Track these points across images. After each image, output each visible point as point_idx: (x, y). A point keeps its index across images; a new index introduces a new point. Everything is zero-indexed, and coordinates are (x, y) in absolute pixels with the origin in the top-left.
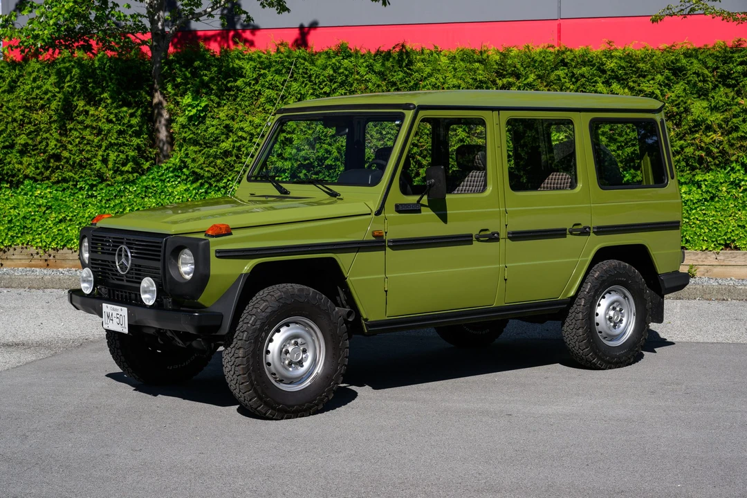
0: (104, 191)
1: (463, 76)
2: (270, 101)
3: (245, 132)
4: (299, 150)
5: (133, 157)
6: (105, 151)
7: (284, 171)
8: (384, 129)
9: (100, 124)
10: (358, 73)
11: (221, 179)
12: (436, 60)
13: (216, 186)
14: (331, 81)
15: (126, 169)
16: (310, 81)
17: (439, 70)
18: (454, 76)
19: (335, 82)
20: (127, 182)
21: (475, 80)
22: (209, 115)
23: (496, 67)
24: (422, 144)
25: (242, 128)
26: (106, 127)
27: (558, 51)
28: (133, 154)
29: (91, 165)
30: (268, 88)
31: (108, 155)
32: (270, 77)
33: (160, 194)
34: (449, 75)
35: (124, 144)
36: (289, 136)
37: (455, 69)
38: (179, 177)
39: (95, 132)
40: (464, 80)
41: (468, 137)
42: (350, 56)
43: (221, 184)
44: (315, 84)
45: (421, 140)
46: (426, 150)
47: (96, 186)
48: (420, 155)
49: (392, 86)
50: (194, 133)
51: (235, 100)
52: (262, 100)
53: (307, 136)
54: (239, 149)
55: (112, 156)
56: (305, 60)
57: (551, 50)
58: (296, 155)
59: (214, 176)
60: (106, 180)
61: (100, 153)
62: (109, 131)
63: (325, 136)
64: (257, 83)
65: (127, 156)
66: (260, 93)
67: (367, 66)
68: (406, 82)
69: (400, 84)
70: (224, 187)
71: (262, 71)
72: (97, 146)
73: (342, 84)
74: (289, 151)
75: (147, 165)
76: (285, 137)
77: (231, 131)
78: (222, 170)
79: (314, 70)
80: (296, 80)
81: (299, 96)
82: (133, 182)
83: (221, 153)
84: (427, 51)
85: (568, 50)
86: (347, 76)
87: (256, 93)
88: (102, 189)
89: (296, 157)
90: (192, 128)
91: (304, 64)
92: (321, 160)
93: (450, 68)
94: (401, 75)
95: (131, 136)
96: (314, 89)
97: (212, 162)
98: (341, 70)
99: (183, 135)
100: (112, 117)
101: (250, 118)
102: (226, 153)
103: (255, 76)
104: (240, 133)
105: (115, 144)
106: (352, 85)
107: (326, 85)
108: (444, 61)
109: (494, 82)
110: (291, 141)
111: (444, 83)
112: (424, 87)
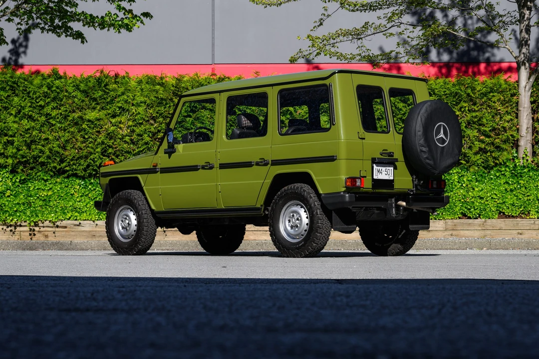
1: (148, 95)
4: (18, 150)
7: (5, 167)
8: (86, 134)
10: (67, 91)
12: (127, 83)
14: (45, 97)
16: (29, 97)
17: (130, 90)
18: (141, 95)
19: (48, 98)
21: (157, 98)
23: (172, 88)
24: (116, 146)
27: (219, 78)
34: (139, 94)
36: (10, 139)
37: (142, 90)
40: (149, 98)
41: (151, 141)
42: (61, 78)
44: (33, 99)
45: (115, 143)
46: (119, 150)
48: (114, 154)
49: (93, 101)
53: (25, 139)
56: (25, 80)
57: (215, 78)
58: (16, 153)
63: (40, 139)
67: (74, 86)
68: (104, 99)
69: (100, 100)
73: (54, 99)
74: (11, 150)
76: (7, 139)
79: (32, 88)
80: (17, 95)
81: (20, 108)
84: (120, 76)
85: (227, 78)
86: (58, 93)
89: (16, 156)
91: (24, 83)
92: (35, 158)
93: (138, 89)
94: (100, 93)
96: (32, 103)
98: (54, 89)
106: (62, 100)
107: (41, 100)
108: (133, 83)
109: (171, 100)
110: (12, 143)
111: (134, 100)
112: (118, 102)
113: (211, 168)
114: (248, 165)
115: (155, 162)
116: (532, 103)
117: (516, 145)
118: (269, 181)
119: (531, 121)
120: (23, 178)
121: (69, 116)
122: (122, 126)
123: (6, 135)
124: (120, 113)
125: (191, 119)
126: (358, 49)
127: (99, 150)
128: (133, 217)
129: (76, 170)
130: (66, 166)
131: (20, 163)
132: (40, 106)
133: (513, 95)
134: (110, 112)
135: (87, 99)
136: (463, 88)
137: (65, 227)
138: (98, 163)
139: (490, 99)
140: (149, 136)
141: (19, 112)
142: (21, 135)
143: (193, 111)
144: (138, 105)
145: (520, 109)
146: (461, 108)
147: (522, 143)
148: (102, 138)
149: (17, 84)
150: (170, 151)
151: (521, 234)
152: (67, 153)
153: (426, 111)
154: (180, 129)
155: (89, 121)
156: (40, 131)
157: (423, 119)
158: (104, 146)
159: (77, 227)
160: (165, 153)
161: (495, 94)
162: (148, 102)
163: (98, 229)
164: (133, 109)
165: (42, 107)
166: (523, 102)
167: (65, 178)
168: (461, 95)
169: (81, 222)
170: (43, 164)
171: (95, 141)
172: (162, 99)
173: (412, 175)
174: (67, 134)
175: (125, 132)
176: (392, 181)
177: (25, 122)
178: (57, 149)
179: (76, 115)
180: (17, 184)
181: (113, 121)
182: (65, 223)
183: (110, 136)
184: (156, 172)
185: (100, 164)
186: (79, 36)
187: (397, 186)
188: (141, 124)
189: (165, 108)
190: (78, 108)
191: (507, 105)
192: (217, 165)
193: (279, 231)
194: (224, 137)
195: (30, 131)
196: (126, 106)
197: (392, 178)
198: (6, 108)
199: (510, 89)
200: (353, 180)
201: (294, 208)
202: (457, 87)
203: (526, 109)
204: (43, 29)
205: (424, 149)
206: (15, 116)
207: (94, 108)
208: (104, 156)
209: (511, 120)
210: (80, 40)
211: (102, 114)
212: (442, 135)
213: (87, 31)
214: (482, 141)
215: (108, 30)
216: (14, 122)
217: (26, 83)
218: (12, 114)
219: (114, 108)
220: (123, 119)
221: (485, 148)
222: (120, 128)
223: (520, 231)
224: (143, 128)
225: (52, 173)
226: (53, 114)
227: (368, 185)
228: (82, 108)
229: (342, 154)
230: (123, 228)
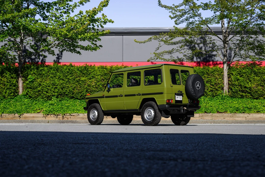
0: (5, 101)
1: (101, 72)
2: (52, 77)
3: (44, 85)
4: (59, 90)
5: (13, 92)
6: (6, 90)
7: (55, 96)
8: (81, 85)
9: (5, 83)
10: (75, 71)
11: (37, 98)
12: (94, 68)
13: (36, 100)
14: (68, 73)
15: (11, 95)
16: (62, 73)
17: (95, 71)
19: (69, 73)
20: (11, 98)
21: (104, 73)
22: (35, 81)
23: (109, 70)
25: (44, 84)
26: (7, 84)
27: (125, 66)
28: (14, 91)
29: (2, 94)
30: (51, 74)
31: (6, 91)
32: (52, 72)
33: (20, 102)
34: (98, 72)
35: (11, 88)
36: (56, 86)
37: (99, 70)
38: (25, 97)
39: (3, 85)
42: (73, 66)
43: (37, 99)
44: (64, 73)
45: (90, 88)
46: (92, 90)
47: (3, 99)
48: (90, 92)
49: (83, 74)
50: (30, 86)
51: (42, 77)
52: (50, 77)
54: (43, 90)
55: (8, 91)
56: (61, 67)
57: (123, 66)
58: (58, 91)
59: (35, 97)
60: (6, 98)
61: (4, 90)
62: (7, 85)
63: (66, 87)
64: (48, 73)
65: (12, 91)
66: (49, 76)
67: (77, 69)
68: (87, 73)
69: (85, 74)
70: (38, 100)
71: (50, 70)
72: (3, 89)
73: (71, 73)
74: (56, 90)
75: (17, 94)
77: (41, 85)
78: (37, 95)
79: (63, 70)
80: (58, 72)
81: (59, 76)
82: (13, 99)
83: (38, 91)
84: (92, 66)
85: (127, 66)
86: (72, 71)
87: (48, 75)
88: (5, 100)
90: (30, 84)
92: (64, 93)
94: (86, 71)
95: (13, 86)
96: (63, 75)
97: (35, 93)
98: (71, 70)
99: (27, 86)
100: (8, 81)
101: (46, 82)
102: (39, 91)
103: (48, 71)
104: (43, 86)
105: (9, 88)
106: (73, 74)
107: (66, 74)
108: (96, 68)
109: (109, 74)
110: (57, 88)
111: (97, 74)
112: (92, 74)
113: (122, 96)
114: (134, 95)
115: (103, 94)
116: (228, 75)
117: (223, 89)
118: (141, 101)
119: (228, 81)
120: (60, 99)
121: (75, 79)
122: (93, 82)
123: (55, 85)
124: (92, 78)
125: (115, 80)
126: (170, 57)
127: (85, 90)
128: (96, 113)
129: (77, 97)
130: (74, 96)
131: (59, 94)
132: (66, 76)
133: (222, 72)
134: (89, 78)
135: (81, 74)
136: (205, 70)
137: (74, 116)
138: (85, 95)
139: (214, 74)
140: (101, 85)
141: (59, 78)
142: (60, 85)
143: (116, 78)
144: (98, 75)
145: (224, 77)
146: (204, 77)
147: (225, 88)
148: (86, 86)
149: (58, 69)
150: (109, 91)
151: (224, 118)
152: (75, 91)
153: (193, 77)
154: (112, 83)
155: (82, 81)
156: (66, 84)
157: (192, 80)
158: (87, 89)
159: (78, 116)
160: (107, 91)
161: (216, 72)
162: (101, 74)
163: (84, 116)
164: (96, 77)
165: (67, 76)
166: (225, 75)
167: (74, 99)
168: (205, 72)
169: (79, 114)
170: (67, 95)
171: (84, 87)
172: (106, 73)
173: (188, 99)
174: (75, 85)
175: (94, 84)
176: (182, 101)
177: (61, 81)
178: (71, 90)
179: (78, 79)
180: (58, 101)
181: (90, 81)
182: (74, 114)
183: (89, 86)
184: (104, 98)
185: (86, 95)
186: (79, 53)
187: (183, 102)
188: (99, 82)
189: (107, 76)
190: (78, 77)
191: (220, 75)
192: (124, 95)
193: (144, 117)
194: (126, 86)
195: (63, 84)
196: (94, 76)
197: (182, 100)
198: (55, 76)
199: (221, 70)
200: (169, 100)
201: (149, 110)
202: (203, 70)
203: (226, 77)
204: (67, 50)
205: (192, 90)
206: (58, 79)
207: (84, 77)
208: (87, 92)
209: (221, 80)
210: (79, 54)
211: (86, 78)
212: (198, 86)
213: (82, 51)
214: (212, 88)
215: (89, 51)
216: (58, 81)
217: (61, 68)
218: (57, 78)
219: (90, 76)
220: (93, 80)
221: (212, 90)
222: (92, 83)
223: (224, 117)
224: (99, 83)
225: (70, 98)
226: (70, 79)
227: (174, 102)
228: (80, 76)
229: (165, 92)
230: (93, 116)
